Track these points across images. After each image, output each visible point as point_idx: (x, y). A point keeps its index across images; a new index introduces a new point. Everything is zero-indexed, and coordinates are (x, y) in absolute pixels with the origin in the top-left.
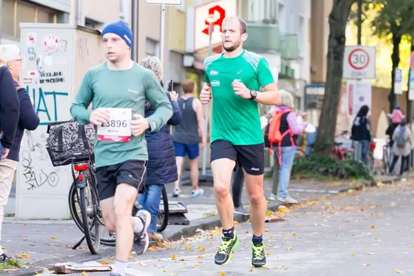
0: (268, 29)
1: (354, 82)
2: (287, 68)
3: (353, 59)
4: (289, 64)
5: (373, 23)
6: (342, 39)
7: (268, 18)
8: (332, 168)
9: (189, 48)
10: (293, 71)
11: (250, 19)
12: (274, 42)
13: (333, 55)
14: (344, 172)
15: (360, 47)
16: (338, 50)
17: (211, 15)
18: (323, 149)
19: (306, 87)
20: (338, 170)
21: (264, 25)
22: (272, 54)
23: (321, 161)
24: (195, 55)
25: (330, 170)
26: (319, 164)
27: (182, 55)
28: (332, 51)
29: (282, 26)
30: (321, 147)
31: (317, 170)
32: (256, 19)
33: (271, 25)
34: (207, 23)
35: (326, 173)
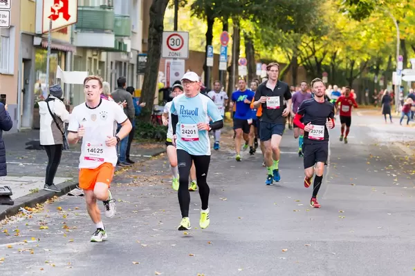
0: (105, 13)
1: (171, 61)
2: (120, 44)
3: (170, 42)
4: (122, 40)
5: (192, 7)
6: (161, 28)
7: (106, 4)
8: (150, 132)
9: (39, 31)
10: (125, 46)
11: (90, 5)
12: (110, 24)
13: (152, 41)
14: (159, 135)
15: (176, 33)
16: (157, 37)
17: (57, 4)
18: (144, 116)
19: (139, 56)
20: (155, 134)
21: (102, 10)
22: (107, 33)
23: (142, 126)
24: (44, 36)
25: (149, 134)
26: (140, 128)
27: (33, 36)
28: (152, 37)
29: (117, 11)
30: (142, 114)
31: (138, 133)
32: (96, 5)
33: (107, 10)
34: (53, 10)
35: (145, 136)
